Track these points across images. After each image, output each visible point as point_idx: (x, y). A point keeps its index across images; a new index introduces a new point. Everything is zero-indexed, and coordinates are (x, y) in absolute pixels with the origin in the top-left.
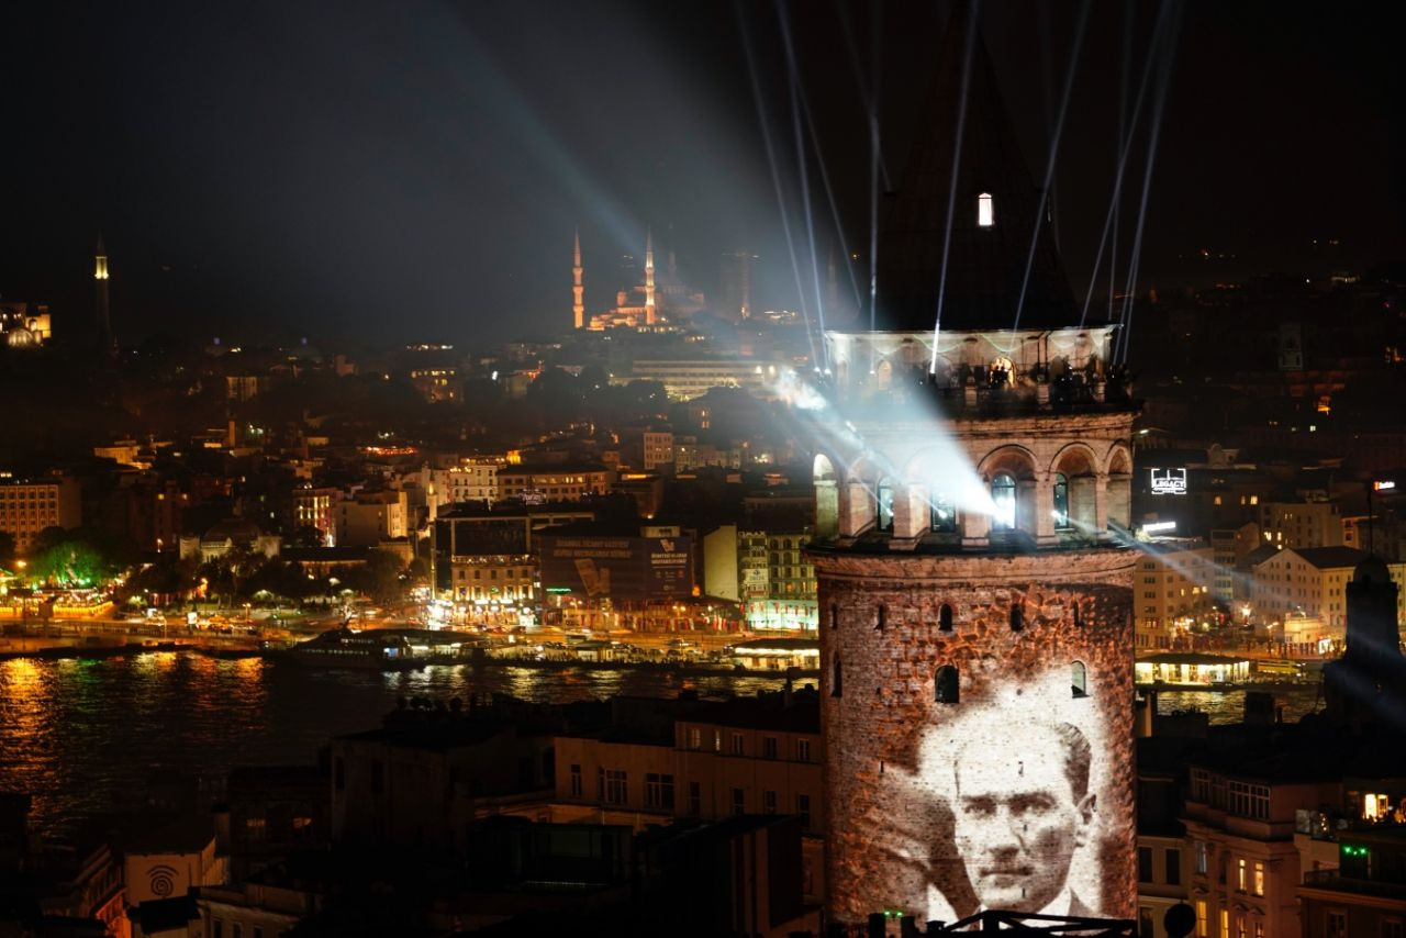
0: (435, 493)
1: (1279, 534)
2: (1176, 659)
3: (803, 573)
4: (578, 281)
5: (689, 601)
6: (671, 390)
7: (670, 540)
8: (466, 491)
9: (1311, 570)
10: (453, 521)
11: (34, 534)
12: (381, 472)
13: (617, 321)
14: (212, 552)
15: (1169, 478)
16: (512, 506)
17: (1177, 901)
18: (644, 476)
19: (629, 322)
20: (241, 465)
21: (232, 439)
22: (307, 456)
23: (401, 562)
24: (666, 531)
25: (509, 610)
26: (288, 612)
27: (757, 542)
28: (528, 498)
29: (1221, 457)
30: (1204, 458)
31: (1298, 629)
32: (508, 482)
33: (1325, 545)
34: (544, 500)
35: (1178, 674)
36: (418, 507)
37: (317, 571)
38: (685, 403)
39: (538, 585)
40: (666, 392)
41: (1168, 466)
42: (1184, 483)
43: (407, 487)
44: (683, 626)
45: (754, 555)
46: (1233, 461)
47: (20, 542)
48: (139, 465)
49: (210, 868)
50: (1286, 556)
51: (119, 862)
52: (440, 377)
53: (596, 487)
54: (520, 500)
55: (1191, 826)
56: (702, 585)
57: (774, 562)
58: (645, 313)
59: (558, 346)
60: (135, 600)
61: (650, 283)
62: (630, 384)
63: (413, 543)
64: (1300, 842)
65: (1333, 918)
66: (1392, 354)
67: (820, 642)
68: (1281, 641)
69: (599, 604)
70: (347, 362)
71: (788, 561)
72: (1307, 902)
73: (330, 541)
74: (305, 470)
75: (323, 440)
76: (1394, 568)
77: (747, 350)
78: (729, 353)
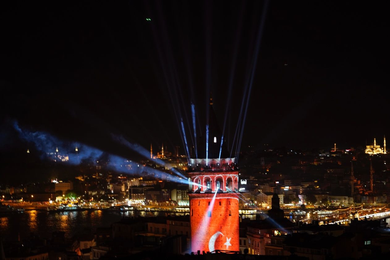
0: (129, 184)
1: (261, 190)
2: (245, 210)
3: (187, 196)
4: (151, 151)
5: (169, 201)
7: (166, 191)
8: (134, 184)
9: (266, 196)
10: (132, 188)
11: (66, 191)
12: (120, 181)
13: (157, 157)
14: (94, 194)
15: (244, 181)
16: (141, 186)
17: (246, 248)
18: (162, 181)
19: (159, 157)
20: (99, 180)
21: (97, 175)
22: (109, 178)
23: (124, 195)
25: (141, 202)
26: (106, 203)
27: (179, 192)
28: (144, 185)
29: (252, 178)
30: (249, 178)
31: (264, 205)
32: (141, 182)
33: (268, 192)
34: (146, 185)
35: (245, 212)
36: (126, 187)
37: (110, 196)
38: (168, 170)
39: (145, 198)
40: (165, 168)
41: (244, 179)
42: (246, 182)
43: (125, 183)
44: (168, 205)
45: (179, 194)
46: (254, 179)
47: (63, 192)
48: (82, 180)
49: (93, 244)
50: (262, 194)
51: (79, 243)
52: (130, 166)
53: (154, 183)
55: (248, 236)
56: (171, 198)
57: (182, 195)
58: (162, 156)
59: (148, 161)
60: (82, 201)
61: (163, 151)
62: (160, 167)
63: (125, 192)
64: (265, 238)
65: (270, 250)
66: (278, 162)
67: (190, 207)
68: (261, 207)
69: (155, 201)
70: (115, 164)
71: (184, 195)
72: (266, 248)
73: (112, 192)
75: (111, 176)
76: (279, 195)
77: (178, 162)
78: (175, 162)
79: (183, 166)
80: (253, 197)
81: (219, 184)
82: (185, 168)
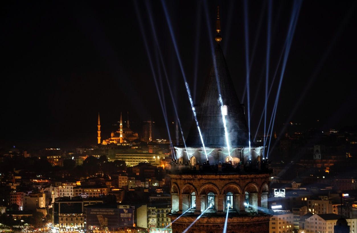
0: (54, 194)
1: (313, 210)
3: (167, 220)
4: (99, 129)
5: (132, 228)
6: (127, 163)
7: (126, 209)
8: (64, 194)
9: (323, 221)
10: (59, 203)
12: (37, 187)
13: (111, 142)
15: (280, 192)
16: (78, 198)
18: (118, 190)
19: (115, 142)
22: (15, 182)
23: (43, 215)
24: (125, 207)
25: (76, 230)
26: (8, 230)
27: (153, 210)
28: (82, 196)
29: (295, 185)
30: (291, 186)
32: (77, 191)
33: (327, 213)
34: (88, 197)
36: (49, 199)
37: (17, 218)
38: (131, 167)
39: (85, 223)
40: (125, 164)
41: (279, 188)
42: (284, 193)
43: (45, 192)
45: (152, 214)
46: (299, 187)
50: (315, 216)
52: (56, 158)
53: (104, 193)
54: (80, 197)
56: (136, 223)
57: (158, 216)
58: (119, 139)
59: (93, 149)
61: (121, 130)
62: (115, 161)
63: (47, 209)
66: (348, 155)
69: (104, 229)
70: (28, 153)
71: (163, 216)
73: (21, 208)
74: (14, 186)
75: (19, 177)
76: (348, 220)
77: (151, 151)
78: (145, 152)
79: (162, 159)
80: (298, 223)
81: (232, 197)
82: (165, 164)
